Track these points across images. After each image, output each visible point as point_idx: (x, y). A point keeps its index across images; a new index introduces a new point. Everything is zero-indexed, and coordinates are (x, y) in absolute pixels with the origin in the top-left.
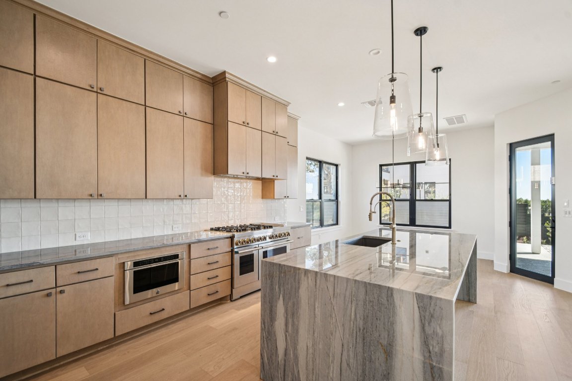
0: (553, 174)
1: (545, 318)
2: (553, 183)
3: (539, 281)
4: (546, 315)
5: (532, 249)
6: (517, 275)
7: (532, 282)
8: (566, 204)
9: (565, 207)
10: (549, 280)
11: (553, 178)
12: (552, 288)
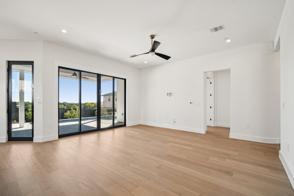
0: (33, 83)
1: (31, 161)
2: (33, 87)
3: (25, 141)
4: (31, 159)
5: (20, 126)
6: (12, 142)
7: (22, 143)
8: (39, 98)
9: (39, 100)
10: (30, 139)
11: (33, 85)
12: (33, 143)
